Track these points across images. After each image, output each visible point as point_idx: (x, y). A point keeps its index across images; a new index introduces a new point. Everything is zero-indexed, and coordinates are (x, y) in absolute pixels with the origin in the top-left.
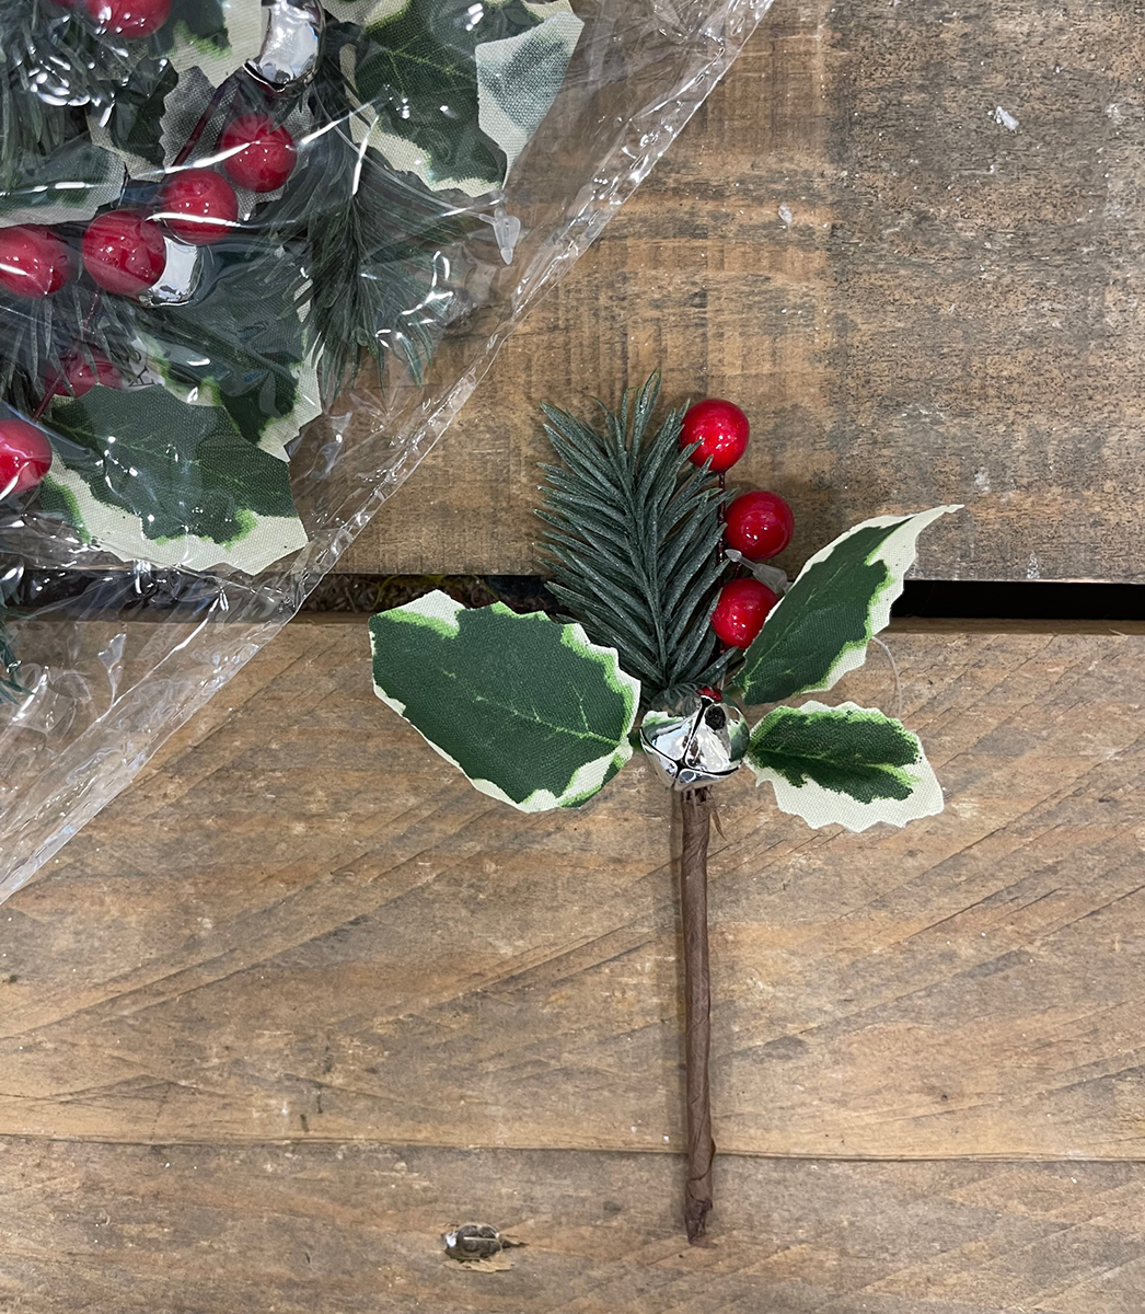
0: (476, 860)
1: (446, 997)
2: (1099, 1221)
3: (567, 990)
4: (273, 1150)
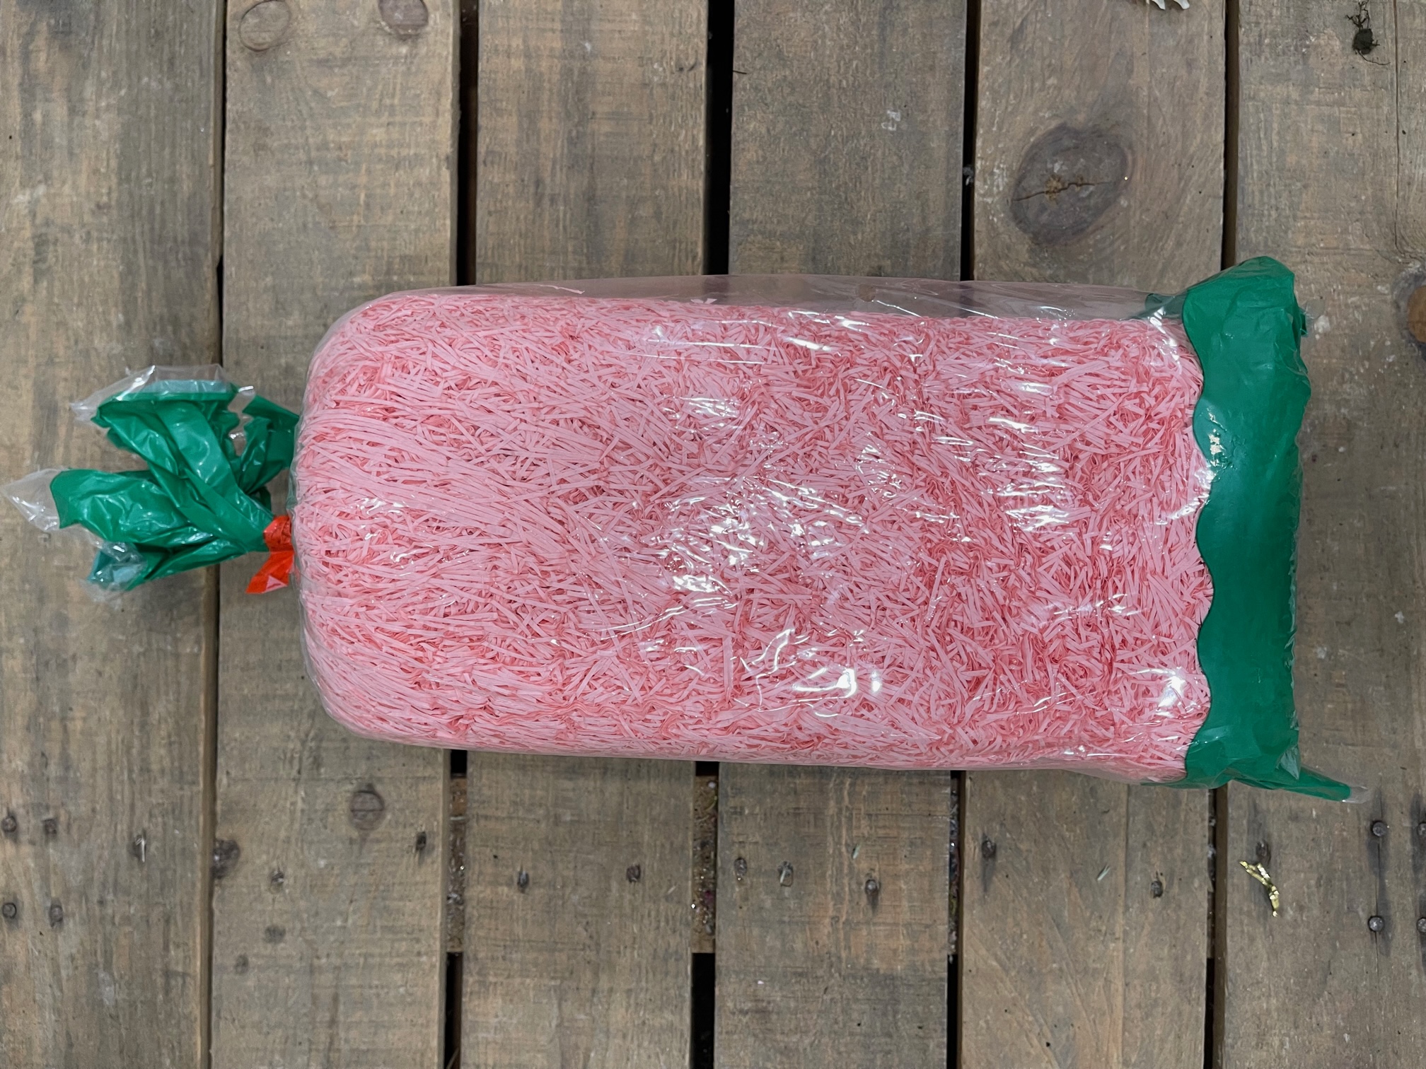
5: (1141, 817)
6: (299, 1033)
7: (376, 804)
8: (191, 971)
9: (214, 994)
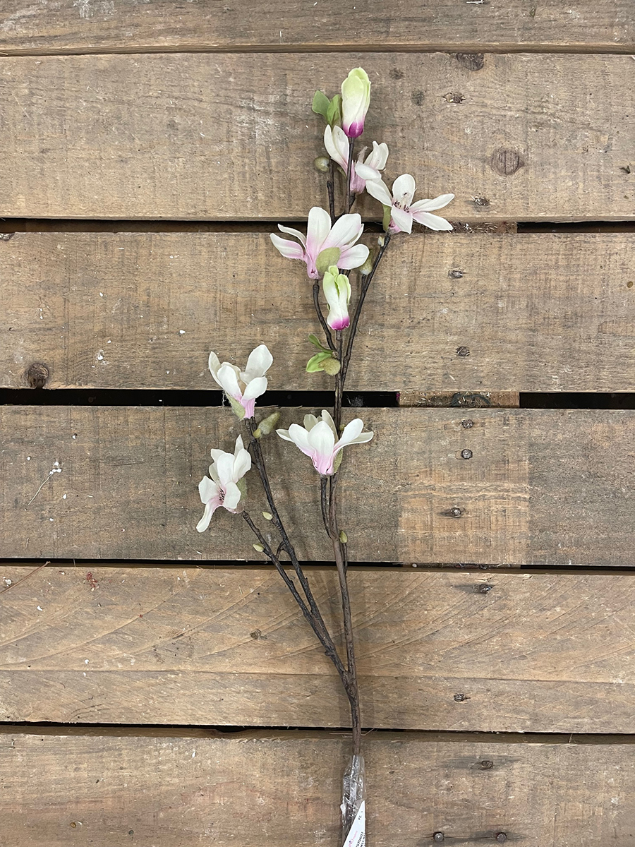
0: (461, 619)
1: (454, 646)
2: (588, 695)
3: (479, 645)
4: (420, 678)
5: (508, 689)
7: (510, 169)
8: (390, 37)
9: (376, 54)
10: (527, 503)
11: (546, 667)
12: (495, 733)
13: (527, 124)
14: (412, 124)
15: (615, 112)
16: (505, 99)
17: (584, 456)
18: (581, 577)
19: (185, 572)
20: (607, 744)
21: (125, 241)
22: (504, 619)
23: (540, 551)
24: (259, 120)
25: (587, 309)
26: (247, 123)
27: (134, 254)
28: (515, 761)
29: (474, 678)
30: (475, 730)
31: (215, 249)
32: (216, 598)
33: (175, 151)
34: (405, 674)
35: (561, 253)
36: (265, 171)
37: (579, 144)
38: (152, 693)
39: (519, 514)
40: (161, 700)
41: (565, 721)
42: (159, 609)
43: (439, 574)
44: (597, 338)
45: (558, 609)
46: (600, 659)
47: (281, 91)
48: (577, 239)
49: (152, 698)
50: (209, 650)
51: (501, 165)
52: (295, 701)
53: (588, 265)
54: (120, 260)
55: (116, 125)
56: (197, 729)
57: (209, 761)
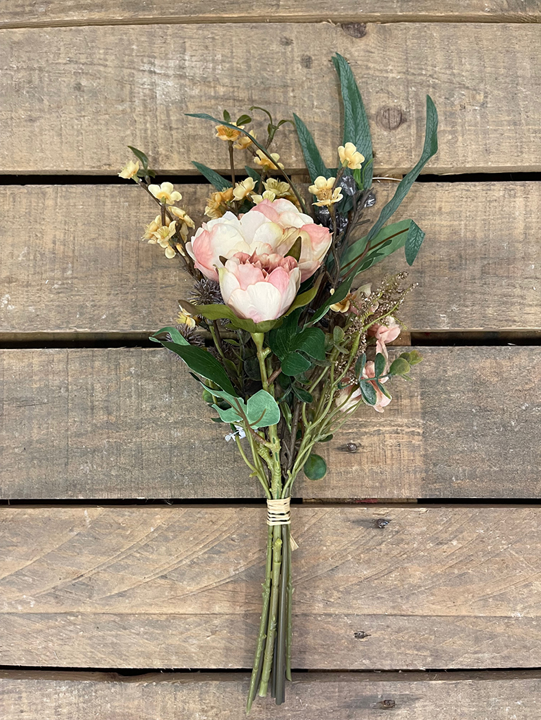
0: (359, 554)
1: (353, 582)
2: (488, 630)
3: (377, 581)
4: (320, 615)
5: (408, 625)
6: (245, 80)
7: (393, 124)
8: (280, 9)
9: (267, 24)
10: (421, 438)
11: (444, 601)
12: (397, 671)
13: (408, 84)
14: (301, 85)
15: (489, 73)
16: (387, 62)
17: (474, 391)
18: (477, 510)
19: (86, 513)
20: (507, 679)
21: (32, 193)
22: (402, 553)
23: (435, 485)
24: (159, 82)
25: (470, 252)
26: (148, 85)
27: (40, 205)
28: (417, 699)
29: (374, 615)
30: (376, 668)
31: (118, 200)
32: (117, 536)
33: (81, 110)
34: (305, 612)
35: (444, 200)
36: (165, 128)
37: (456, 103)
38: (52, 636)
39: (414, 448)
40: (60, 642)
41: (465, 657)
42: (60, 549)
43: (336, 511)
44: (481, 278)
45: (455, 543)
46: (499, 593)
47: (180, 57)
48: (459, 187)
49: (52, 641)
50: (109, 590)
51: (385, 121)
52: (194, 642)
53: (469, 211)
54: (27, 211)
55: (28, 89)
56: (97, 673)
57: (109, 705)
